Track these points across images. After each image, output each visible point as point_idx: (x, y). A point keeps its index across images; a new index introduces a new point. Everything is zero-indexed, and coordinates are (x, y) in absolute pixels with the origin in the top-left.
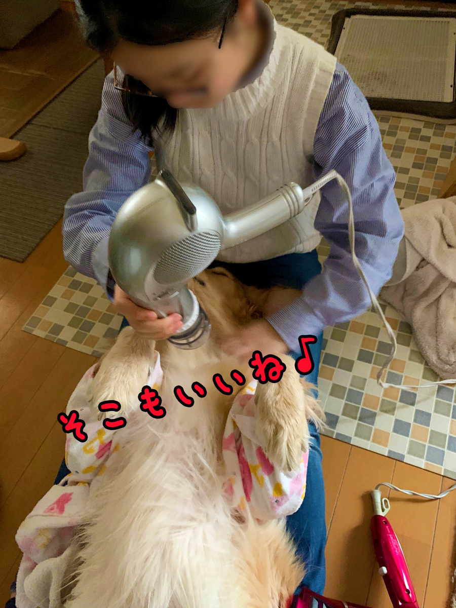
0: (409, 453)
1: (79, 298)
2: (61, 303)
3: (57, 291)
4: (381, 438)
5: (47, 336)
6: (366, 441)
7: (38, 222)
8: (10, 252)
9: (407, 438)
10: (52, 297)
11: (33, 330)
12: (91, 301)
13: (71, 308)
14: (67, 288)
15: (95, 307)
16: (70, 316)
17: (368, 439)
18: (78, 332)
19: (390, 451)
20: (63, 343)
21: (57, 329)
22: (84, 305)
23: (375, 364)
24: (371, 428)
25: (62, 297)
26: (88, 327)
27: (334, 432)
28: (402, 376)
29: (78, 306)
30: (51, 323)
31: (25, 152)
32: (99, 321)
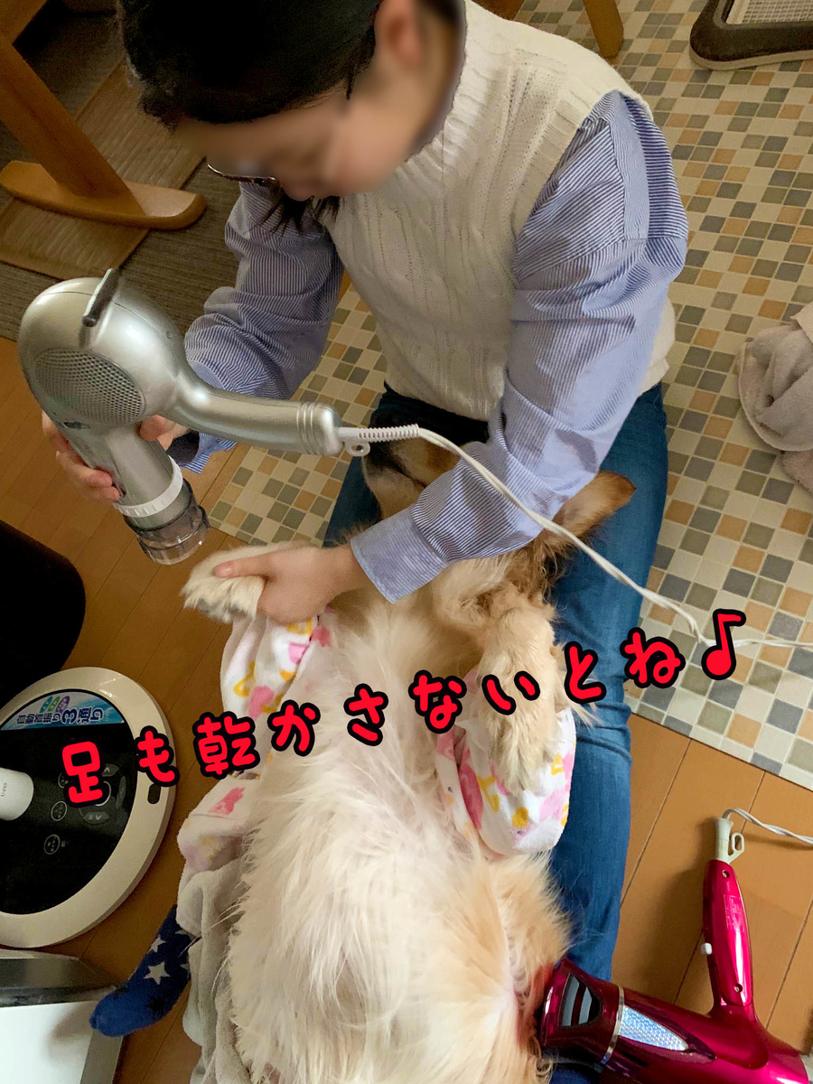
0: (790, 761)
2: (258, 481)
3: (253, 459)
4: (746, 731)
5: (238, 533)
6: (716, 735)
9: (792, 734)
10: (246, 470)
11: (221, 525)
12: (300, 477)
13: (271, 488)
14: (265, 455)
15: (305, 487)
16: (271, 502)
17: (721, 732)
18: (280, 528)
19: (756, 755)
21: (253, 523)
22: (291, 484)
23: (753, 597)
24: (729, 713)
25: (260, 469)
26: (294, 520)
27: (663, 715)
28: (802, 622)
29: (282, 484)
30: (245, 513)
31: (205, 210)
32: (311, 511)
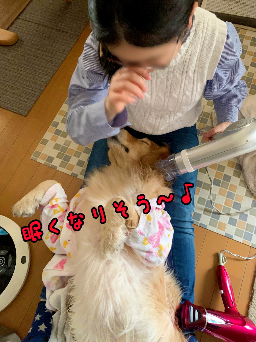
0: (235, 235)
1: (61, 141)
2: (51, 144)
3: (48, 135)
4: (222, 226)
5: (45, 163)
6: (214, 228)
7: (32, 90)
8: (18, 109)
9: (235, 227)
10: (45, 140)
11: (37, 159)
13: (57, 147)
14: (53, 134)
15: (71, 147)
16: (57, 152)
17: (216, 227)
18: (62, 161)
19: (226, 234)
20: (54, 168)
21: (50, 159)
22: (64, 146)
23: (221, 187)
24: (217, 221)
25: (51, 140)
26: (67, 159)
27: (198, 223)
28: (235, 194)
29: (61, 145)
30: (47, 155)
31: (18, 40)
32: (74, 156)
